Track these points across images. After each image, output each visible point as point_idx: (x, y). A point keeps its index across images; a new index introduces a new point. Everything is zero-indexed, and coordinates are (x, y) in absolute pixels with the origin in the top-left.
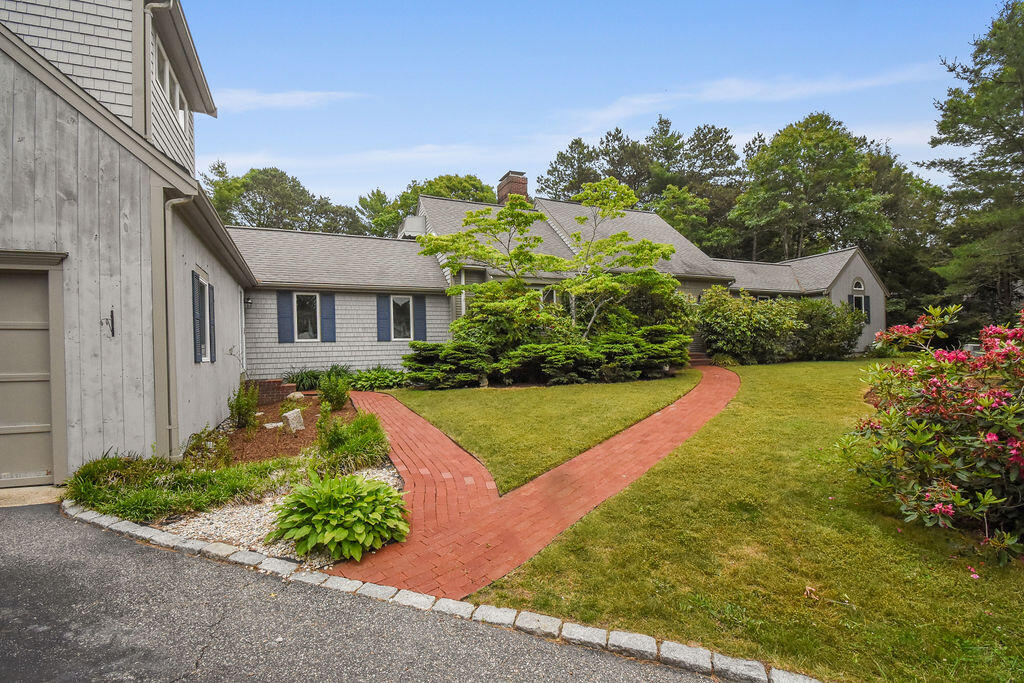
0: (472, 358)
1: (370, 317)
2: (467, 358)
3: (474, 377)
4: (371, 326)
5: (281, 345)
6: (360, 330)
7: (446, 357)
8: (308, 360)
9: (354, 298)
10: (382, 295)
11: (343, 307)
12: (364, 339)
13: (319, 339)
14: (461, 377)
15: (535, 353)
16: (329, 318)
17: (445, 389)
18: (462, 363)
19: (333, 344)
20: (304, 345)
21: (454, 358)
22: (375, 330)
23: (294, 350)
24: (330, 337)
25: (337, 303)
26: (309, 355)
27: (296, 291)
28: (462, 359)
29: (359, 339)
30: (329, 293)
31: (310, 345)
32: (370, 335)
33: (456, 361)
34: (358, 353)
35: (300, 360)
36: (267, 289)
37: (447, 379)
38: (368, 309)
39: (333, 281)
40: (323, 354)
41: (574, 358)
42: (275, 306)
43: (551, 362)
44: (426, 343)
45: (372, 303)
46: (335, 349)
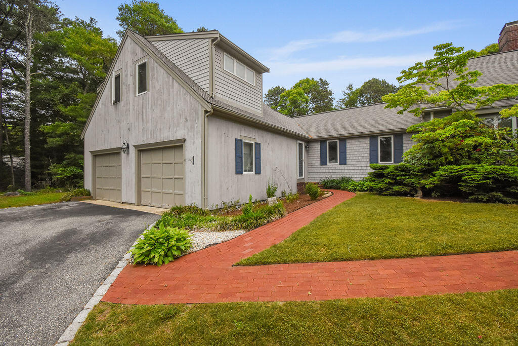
0: (405, 175)
1: (366, 150)
2: (402, 175)
3: (406, 189)
4: (366, 155)
5: (322, 166)
6: (360, 158)
7: (388, 174)
8: (333, 174)
9: (357, 140)
10: (373, 137)
11: (351, 146)
12: (362, 163)
13: (338, 163)
14: (396, 188)
15: (451, 173)
16: (344, 152)
17: (387, 195)
18: (398, 178)
19: (345, 166)
20: (332, 166)
21: (393, 175)
22: (368, 157)
23: (327, 168)
24: (343, 162)
25: (347, 144)
26: (334, 171)
27: (328, 140)
28: (398, 176)
29: (359, 163)
30: (344, 139)
31: (334, 166)
32: (365, 160)
33: (394, 177)
34: (358, 171)
35: (330, 174)
36: (316, 140)
37: (387, 190)
38: (365, 145)
39: (346, 132)
40: (340, 171)
41: (493, 178)
42: (319, 148)
43: (465, 181)
44: (378, 164)
45: (367, 142)
46: (346, 168)
